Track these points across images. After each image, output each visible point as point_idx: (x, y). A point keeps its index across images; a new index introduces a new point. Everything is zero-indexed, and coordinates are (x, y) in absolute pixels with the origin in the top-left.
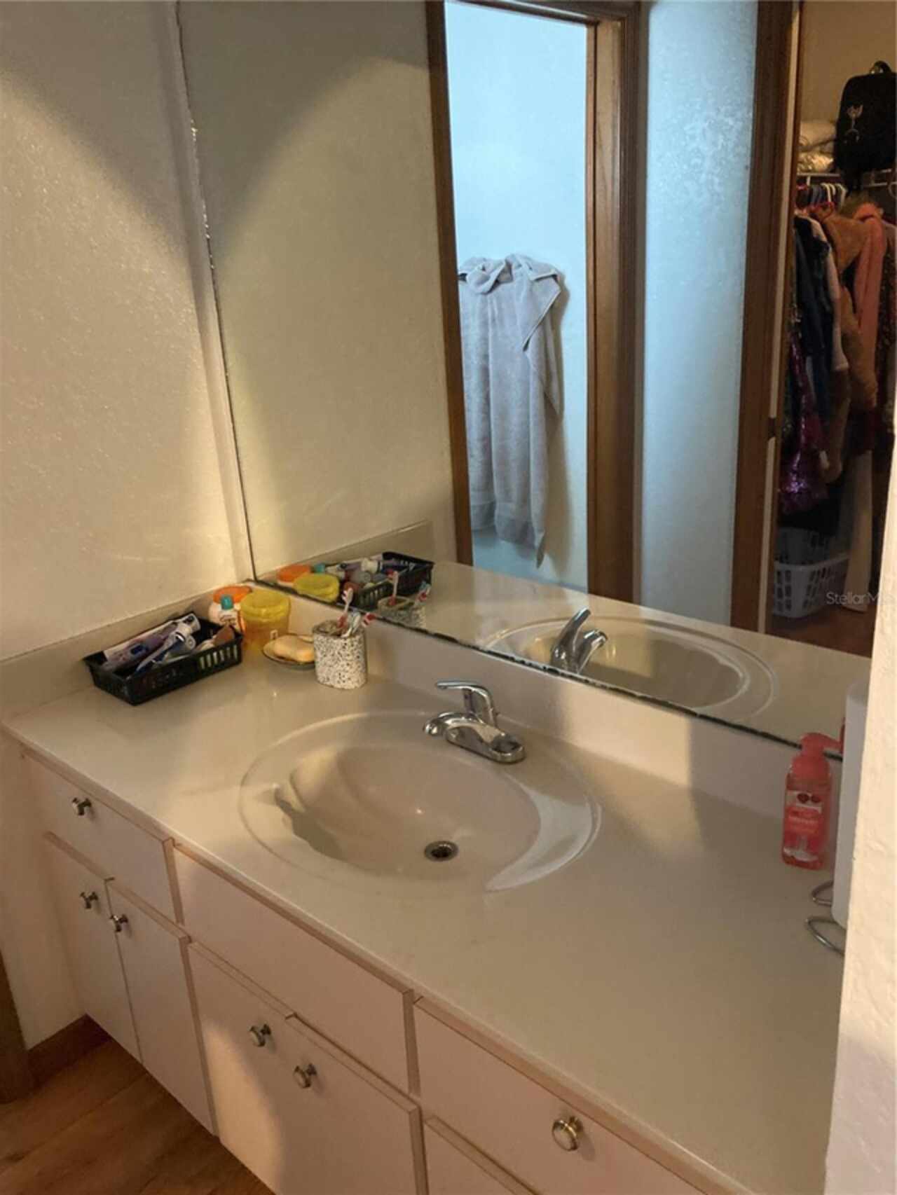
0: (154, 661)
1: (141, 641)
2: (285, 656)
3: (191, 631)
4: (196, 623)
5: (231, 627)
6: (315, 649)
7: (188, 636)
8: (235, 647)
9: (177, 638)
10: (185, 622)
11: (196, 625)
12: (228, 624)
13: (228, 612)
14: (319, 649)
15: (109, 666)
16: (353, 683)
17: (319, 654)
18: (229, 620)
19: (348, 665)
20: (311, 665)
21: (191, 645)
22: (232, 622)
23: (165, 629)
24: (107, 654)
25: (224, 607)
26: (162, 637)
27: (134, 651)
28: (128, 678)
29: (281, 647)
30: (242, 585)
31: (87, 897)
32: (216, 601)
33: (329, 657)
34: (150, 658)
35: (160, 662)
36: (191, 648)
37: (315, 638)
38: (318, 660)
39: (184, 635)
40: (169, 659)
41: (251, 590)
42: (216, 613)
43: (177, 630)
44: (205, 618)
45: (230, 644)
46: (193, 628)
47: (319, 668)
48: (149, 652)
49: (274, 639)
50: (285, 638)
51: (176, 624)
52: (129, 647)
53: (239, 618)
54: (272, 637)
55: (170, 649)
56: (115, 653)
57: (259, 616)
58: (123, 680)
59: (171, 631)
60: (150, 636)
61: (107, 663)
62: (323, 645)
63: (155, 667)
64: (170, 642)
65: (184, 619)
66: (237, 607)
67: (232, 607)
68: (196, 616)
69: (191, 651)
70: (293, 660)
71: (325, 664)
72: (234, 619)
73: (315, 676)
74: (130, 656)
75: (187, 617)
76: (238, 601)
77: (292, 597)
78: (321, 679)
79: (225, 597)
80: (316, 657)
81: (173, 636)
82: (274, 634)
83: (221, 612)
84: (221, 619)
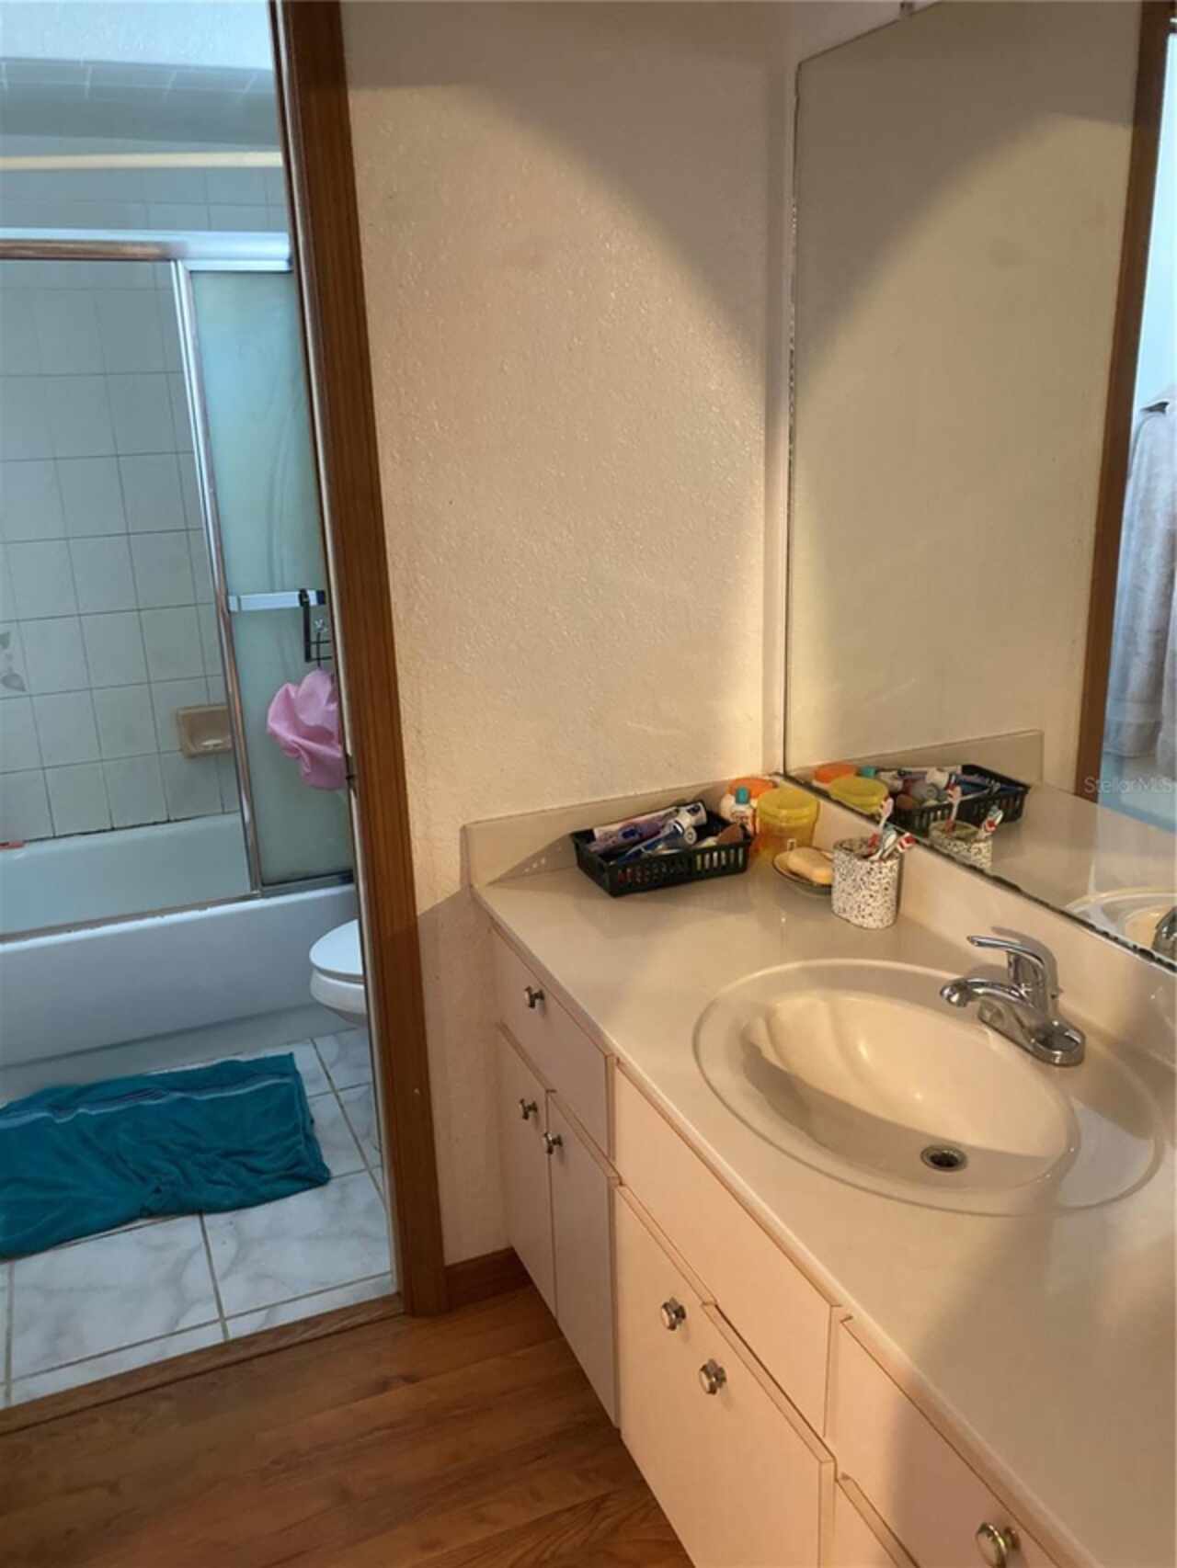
0: (643, 850)
1: (636, 825)
2: (799, 872)
3: (693, 823)
4: (702, 814)
5: (743, 827)
6: (834, 870)
7: (688, 828)
8: (741, 851)
9: (675, 827)
10: (689, 811)
11: (702, 818)
12: (739, 822)
13: (742, 808)
14: (839, 869)
15: (594, 847)
16: (875, 920)
17: (838, 878)
18: (742, 818)
19: (871, 896)
20: (827, 889)
21: (690, 839)
22: (744, 820)
23: (666, 815)
24: (597, 833)
25: (738, 801)
26: (660, 824)
27: (625, 835)
28: (612, 863)
29: (796, 860)
30: (767, 778)
31: (526, 1105)
32: (731, 793)
33: (849, 881)
34: (640, 847)
35: (650, 852)
36: (691, 842)
37: (836, 855)
38: (835, 884)
39: (685, 826)
40: (662, 850)
41: (775, 785)
42: (729, 807)
43: (677, 819)
44: (715, 810)
45: (736, 846)
46: (697, 821)
47: (835, 895)
48: (642, 840)
49: (791, 849)
50: (805, 850)
51: (677, 811)
52: (621, 829)
53: (754, 817)
54: (788, 845)
55: (667, 838)
56: (606, 834)
57: (776, 817)
58: (605, 864)
59: (669, 819)
60: (646, 821)
61: (594, 843)
62: (843, 866)
63: (643, 856)
64: (667, 831)
65: (689, 807)
66: (754, 803)
67: (747, 802)
68: (704, 805)
69: (690, 846)
70: (808, 880)
71: (843, 891)
72: (747, 818)
73: (829, 903)
74: (620, 839)
75: (692, 806)
76: (756, 796)
77: (823, 802)
78: (835, 908)
79: (743, 791)
80: (834, 878)
81: (670, 825)
82: (792, 843)
83: (733, 806)
84: (733, 814)
